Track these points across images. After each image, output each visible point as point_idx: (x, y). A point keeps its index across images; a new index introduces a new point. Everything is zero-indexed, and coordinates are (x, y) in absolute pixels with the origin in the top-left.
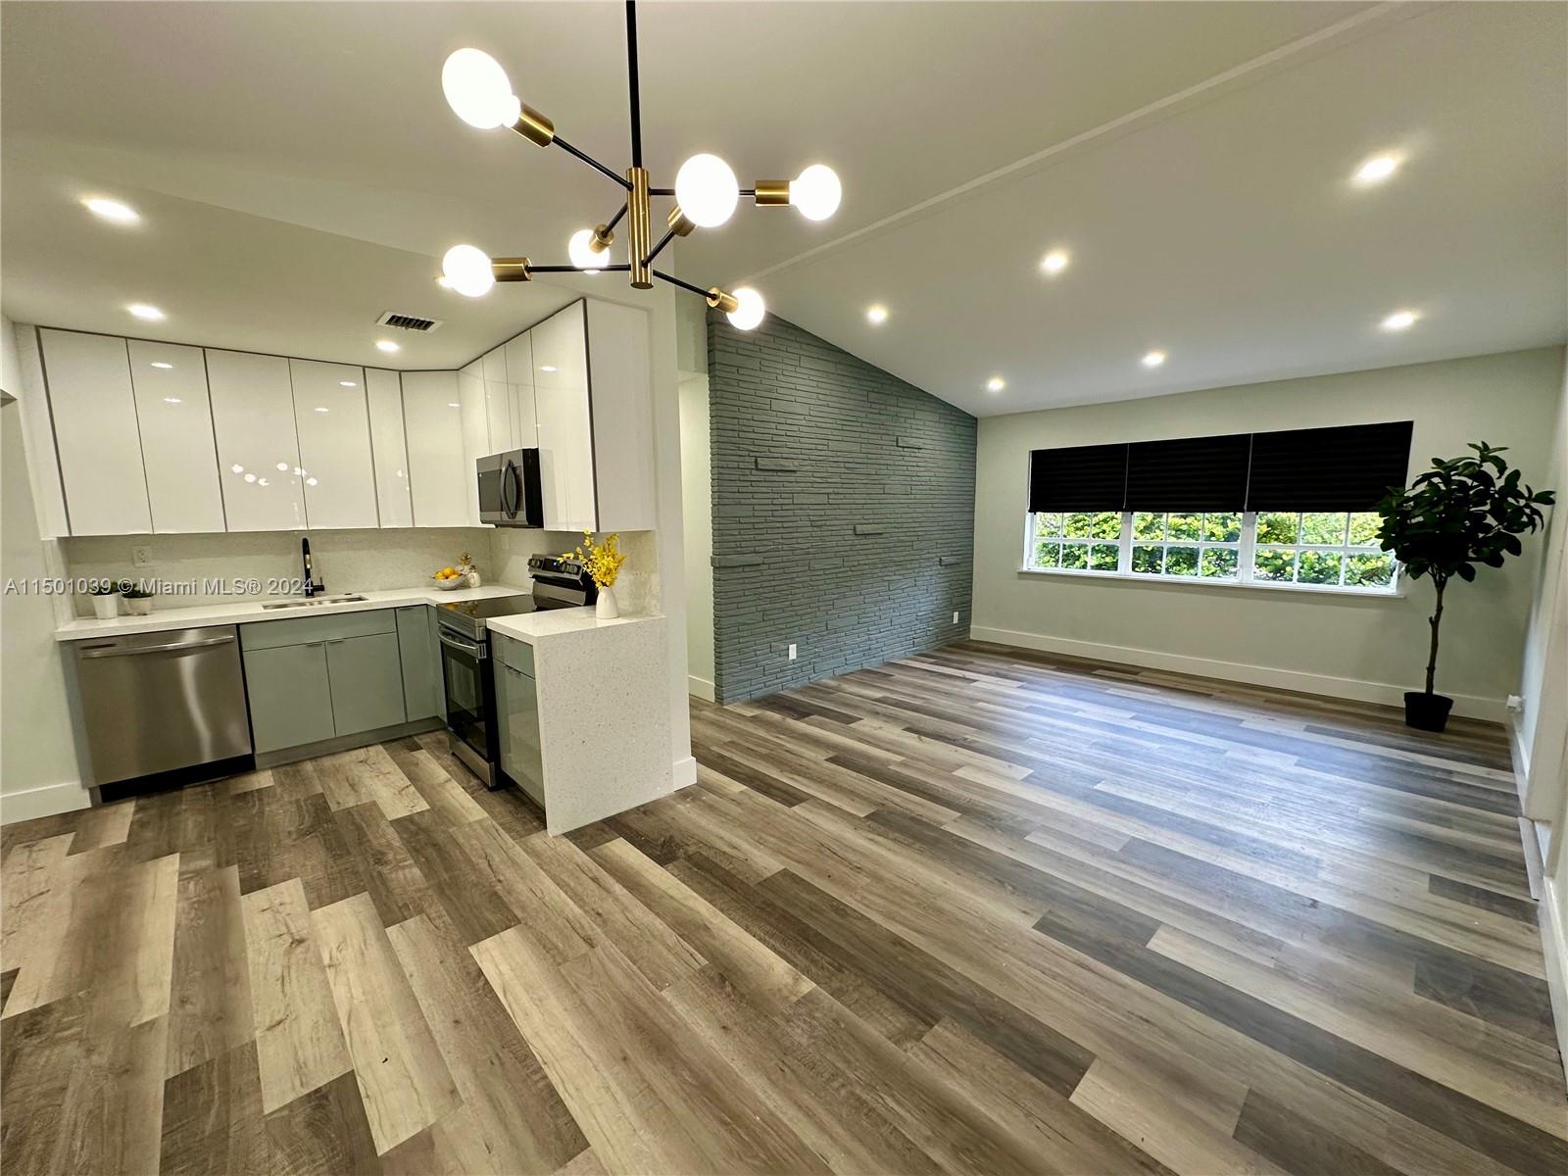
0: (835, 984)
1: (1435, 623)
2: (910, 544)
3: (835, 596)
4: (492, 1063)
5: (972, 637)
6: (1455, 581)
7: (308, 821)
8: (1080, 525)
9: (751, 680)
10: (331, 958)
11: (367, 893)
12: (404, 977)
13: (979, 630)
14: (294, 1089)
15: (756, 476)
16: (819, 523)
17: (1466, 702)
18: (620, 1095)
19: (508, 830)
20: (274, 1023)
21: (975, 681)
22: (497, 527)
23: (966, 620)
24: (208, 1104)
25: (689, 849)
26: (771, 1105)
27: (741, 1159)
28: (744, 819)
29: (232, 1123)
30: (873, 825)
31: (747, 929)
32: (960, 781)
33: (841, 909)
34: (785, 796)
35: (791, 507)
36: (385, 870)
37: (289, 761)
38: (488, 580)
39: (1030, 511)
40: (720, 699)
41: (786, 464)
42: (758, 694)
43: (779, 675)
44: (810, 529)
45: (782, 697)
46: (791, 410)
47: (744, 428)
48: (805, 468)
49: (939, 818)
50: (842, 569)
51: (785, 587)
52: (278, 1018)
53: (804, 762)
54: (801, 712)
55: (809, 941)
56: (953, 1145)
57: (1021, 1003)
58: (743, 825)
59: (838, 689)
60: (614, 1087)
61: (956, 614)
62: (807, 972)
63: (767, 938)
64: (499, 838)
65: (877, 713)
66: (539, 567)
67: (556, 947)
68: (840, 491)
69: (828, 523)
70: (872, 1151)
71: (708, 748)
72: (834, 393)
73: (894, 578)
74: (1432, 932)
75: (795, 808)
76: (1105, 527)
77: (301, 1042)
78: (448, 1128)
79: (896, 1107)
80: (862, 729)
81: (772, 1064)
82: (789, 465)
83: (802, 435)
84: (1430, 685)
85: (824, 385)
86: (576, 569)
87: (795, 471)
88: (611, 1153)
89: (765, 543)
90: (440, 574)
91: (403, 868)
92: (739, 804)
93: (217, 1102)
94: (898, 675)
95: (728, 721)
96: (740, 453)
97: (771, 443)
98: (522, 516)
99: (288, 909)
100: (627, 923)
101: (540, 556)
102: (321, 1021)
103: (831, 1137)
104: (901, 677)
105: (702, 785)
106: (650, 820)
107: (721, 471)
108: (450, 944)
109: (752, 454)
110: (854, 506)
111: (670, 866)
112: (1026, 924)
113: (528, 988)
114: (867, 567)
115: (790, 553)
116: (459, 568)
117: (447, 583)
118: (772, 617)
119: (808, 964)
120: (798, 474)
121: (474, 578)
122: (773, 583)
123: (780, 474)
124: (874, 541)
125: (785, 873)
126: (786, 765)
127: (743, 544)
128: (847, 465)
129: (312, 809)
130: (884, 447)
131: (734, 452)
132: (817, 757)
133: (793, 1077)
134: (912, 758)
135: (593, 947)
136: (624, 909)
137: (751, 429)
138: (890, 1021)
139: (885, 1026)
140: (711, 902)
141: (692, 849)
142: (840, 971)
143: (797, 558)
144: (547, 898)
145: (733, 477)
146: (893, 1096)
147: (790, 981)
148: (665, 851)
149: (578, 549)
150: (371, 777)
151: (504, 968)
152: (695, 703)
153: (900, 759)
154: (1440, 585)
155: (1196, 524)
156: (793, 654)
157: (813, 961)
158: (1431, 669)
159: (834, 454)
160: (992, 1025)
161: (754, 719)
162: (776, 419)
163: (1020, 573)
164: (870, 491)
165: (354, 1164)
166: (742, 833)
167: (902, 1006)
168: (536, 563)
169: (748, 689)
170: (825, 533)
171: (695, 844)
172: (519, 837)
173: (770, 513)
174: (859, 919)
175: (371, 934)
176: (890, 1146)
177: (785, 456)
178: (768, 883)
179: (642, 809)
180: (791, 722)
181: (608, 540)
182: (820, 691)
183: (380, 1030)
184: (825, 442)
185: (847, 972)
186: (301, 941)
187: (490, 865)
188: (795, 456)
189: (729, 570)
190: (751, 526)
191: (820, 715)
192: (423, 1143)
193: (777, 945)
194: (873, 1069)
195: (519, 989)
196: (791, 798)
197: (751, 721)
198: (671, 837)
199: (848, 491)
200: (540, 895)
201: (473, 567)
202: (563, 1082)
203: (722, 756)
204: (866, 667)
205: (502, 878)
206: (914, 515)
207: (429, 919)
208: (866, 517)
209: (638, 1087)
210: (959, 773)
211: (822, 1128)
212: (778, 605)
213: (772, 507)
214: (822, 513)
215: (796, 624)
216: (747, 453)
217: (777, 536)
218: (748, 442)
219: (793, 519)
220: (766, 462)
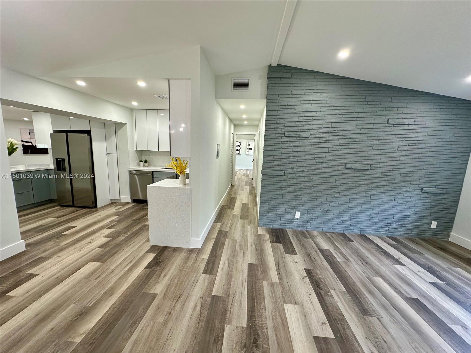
3: (327, 196)
5: (449, 239)
9: (273, 220)
16: (321, 161)
23: (445, 229)
25: (158, 268)
28: (185, 268)
34: (210, 269)
35: (304, 153)
41: (302, 134)
43: (289, 222)
44: (315, 163)
47: (279, 120)
51: (296, 187)
54: (279, 240)
58: (181, 270)
59: (313, 238)
61: (434, 223)
65: (309, 256)
68: (337, 147)
69: (327, 161)
73: (376, 193)
75: (203, 275)
80: (288, 259)
83: (314, 121)
87: (307, 137)
89: (286, 167)
92: (195, 263)
94: (356, 242)
96: (277, 130)
105: (200, 250)
106: (170, 253)
107: (267, 137)
109: (282, 130)
110: (347, 155)
114: (353, 185)
115: (301, 173)
118: (287, 198)
120: (310, 138)
123: (298, 138)
124: (361, 173)
125: (154, 295)
127: (274, 166)
128: (344, 134)
130: (375, 125)
131: (273, 130)
132: (248, 260)
136: (117, 275)
137: (283, 120)
143: (305, 175)
145: (272, 140)
148: (154, 264)
156: (298, 215)
161: (258, 236)
162: (298, 115)
166: (175, 273)
170: (325, 166)
171: (162, 267)
173: (290, 155)
177: (301, 130)
178: (145, 295)
184: (330, 124)
188: (308, 131)
190: (279, 160)
191: (284, 245)
197: (256, 236)
198: (163, 261)
204: (346, 233)
208: (353, 160)
212: (291, 194)
213: (292, 153)
214: (324, 156)
215: (301, 203)
216: (280, 130)
217: (293, 165)
218: (281, 125)
219: (304, 158)
220: (291, 133)
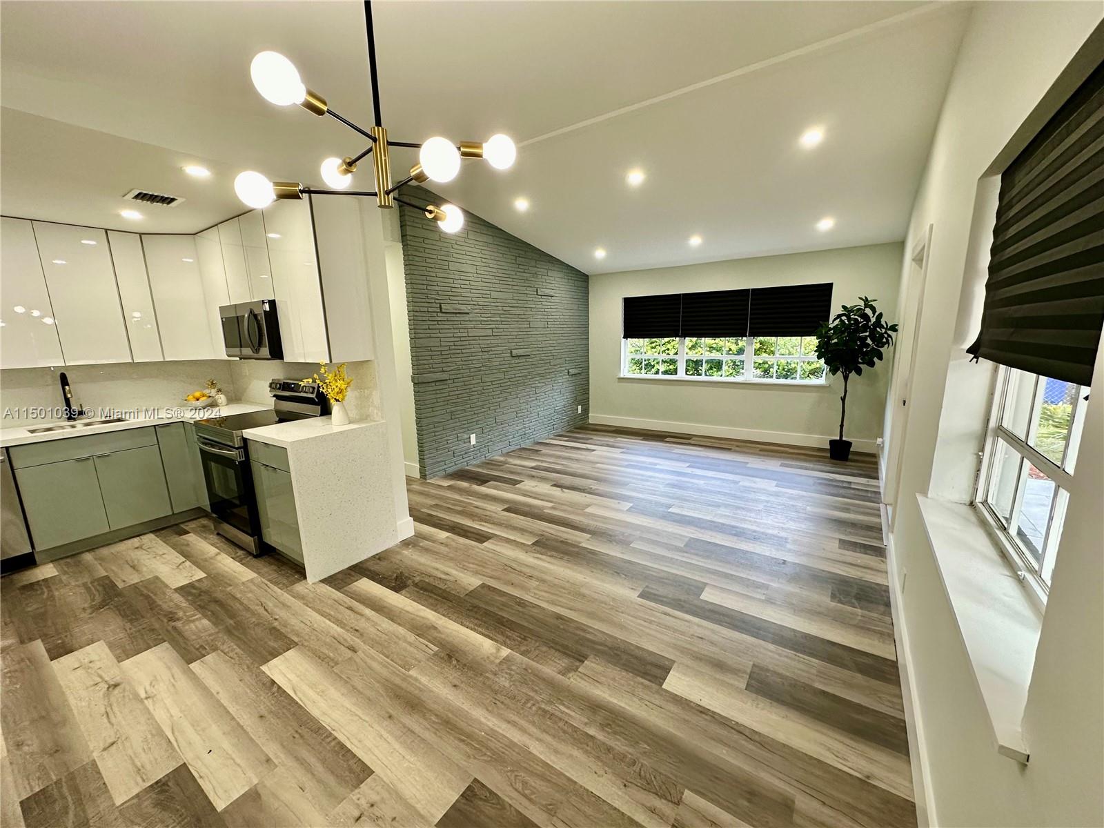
0: (523, 648)
1: (843, 400)
2: (548, 361)
3: (499, 400)
4: (294, 737)
5: (590, 422)
6: (853, 375)
7: (98, 599)
8: (654, 345)
9: (445, 461)
10: (146, 692)
11: (166, 642)
12: (212, 694)
13: (595, 417)
14: (137, 784)
15: (441, 317)
16: (486, 349)
17: (859, 443)
18: (390, 739)
19: (276, 584)
20: (107, 745)
21: (594, 450)
22: (241, 359)
23: (586, 411)
24: (65, 810)
25: (414, 578)
26: (490, 724)
27: (475, 758)
28: (451, 555)
29: (91, 816)
30: (538, 548)
31: (462, 624)
32: (590, 515)
33: (521, 603)
34: (477, 537)
35: (468, 338)
36: (179, 624)
37: (68, 554)
38: (234, 399)
39: (624, 338)
40: (423, 476)
41: (462, 308)
42: (450, 470)
43: (464, 456)
44: (481, 354)
45: (467, 471)
46: (464, 270)
47: (431, 283)
48: (475, 311)
49: (578, 539)
50: (505, 381)
51: (466, 395)
52: (110, 741)
53: (488, 513)
54: (482, 480)
55: (504, 626)
56: (600, 724)
57: (633, 640)
58: (451, 559)
59: (506, 463)
60: (386, 735)
61: (580, 407)
62: (504, 644)
63: (476, 628)
64: (269, 590)
65: (533, 477)
66: (279, 389)
67: (329, 657)
68: (501, 326)
70: (554, 736)
71: (419, 511)
72: (492, 258)
73: (539, 385)
74: (839, 569)
75: (485, 544)
76: (669, 346)
77: (135, 754)
78: (268, 783)
79: (567, 711)
80: (524, 488)
81: (488, 701)
82: (464, 309)
83: (472, 287)
84: (841, 436)
85: (486, 252)
86: (311, 390)
87: (468, 313)
88: (390, 774)
89: (450, 364)
90: (191, 397)
91: (193, 621)
92: (446, 545)
93: (72, 807)
94: (545, 450)
95: (432, 491)
96: (428, 301)
97: (450, 293)
98: (265, 351)
99: (98, 664)
100: (378, 633)
101: (279, 380)
102: (149, 736)
103: (530, 735)
104: (547, 451)
105: (419, 536)
106: (384, 563)
107: (416, 314)
108: (245, 667)
109: (437, 301)
110: (510, 337)
111: (403, 592)
112: (633, 596)
113: (313, 686)
114: (521, 378)
115: (468, 371)
116: (207, 392)
117: (199, 404)
118: (457, 416)
119: (504, 639)
120: (471, 315)
121: (221, 398)
122: (457, 392)
123: (458, 315)
124: (524, 360)
125: (483, 586)
126: (476, 516)
127: (435, 366)
128: (505, 308)
129: (100, 589)
130: (528, 296)
131: (424, 300)
132: (496, 509)
133: (503, 706)
134: (559, 503)
135: (356, 652)
136: (375, 624)
137: (435, 284)
138: (559, 664)
139: (555, 667)
140: (435, 611)
141: (417, 579)
142: (525, 639)
143: (472, 374)
144: (315, 626)
145: (424, 319)
146: (564, 705)
147: (494, 651)
148: (398, 583)
149: (315, 376)
150: (149, 559)
151: (291, 676)
152: (409, 480)
153: (550, 505)
154: (846, 378)
155: (721, 343)
156: (473, 441)
157: (508, 637)
158: (842, 426)
159: (495, 301)
160: (618, 655)
161: (450, 488)
162: (452, 276)
163: (619, 378)
164: (521, 326)
165: (200, 821)
166: (452, 564)
167: (564, 653)
168: (276, 386)
169: (443, 468)
170: (492, 356)
171: (418, 575)
172: (284, 587)
173: (452, 344)
174: (533, 607)
175: (177, 671)
176: (565, 732)
177: (460, 302)
178: (472, 594)
179: (377, 557)
180: (476, 487)
181: (338, 368)
182: (495, 465)
183: (201, 733)
184: (488, 292)
185: (530, 640)
186: (116, 686)
187: (266, 610)
188: (468, 303)
189: (424, 385)
190: (439, 353)
191: (495, 481)
192: (253, 796)
193: (483, 631)
194: (550, 692)
195: (305, 688)
196: (481, 537)
197: (448, 489)
198: (401, 573)
199: (506, 326)
200: (309, 623)
201: (220, 390)
202: (348, 738)
203: (430, 515)
204: (523, 446)
205: (277, 617)
206: (551, 342)
207: (225, 653)
208: (518, 344)
209: (402, 732)
210: (588, 510)
211: (523, 730)
212: (461, 408)
213: (453, 339)
214: (489, 342)
215: (474, 420)
216: (433, 301)
217: (457, 359)
218: (434, 292)
219: (468, 347)
220: (448, 307)
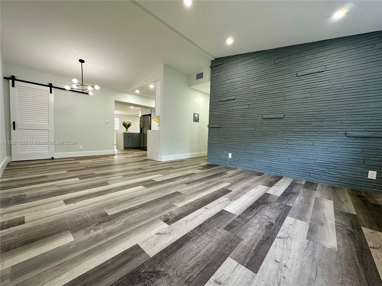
15: (220, 103)
16: (244, 115)
35: (233, 110)
42: (217, 163)
44: (240, 117)
46: (234, 81)
47: (217, 91)
48: (239, 98)
50: (256, 132)
68: (255, 102)
69: (248, 115)
73: (292, 139)
82: (232, 98)
85: (249, 67)
87: (234, 99)
97: (226, 93)
107: (211, 103)
110: (263, 108)
115: (232, 125)
122: (225, 133)
123: (228, 101)
124: (276, 121)
127: (215, 122)
145: (214, 105)
162: (228, 86)
173: (224, 113)
177: (230, 96)
188: (235, 95)
190: (217, 117)
212: (227, 140)
214: (246, 111)
216: (218, 98)
217: (227, 120)
218: (219, 94)
219: (233, 114)
